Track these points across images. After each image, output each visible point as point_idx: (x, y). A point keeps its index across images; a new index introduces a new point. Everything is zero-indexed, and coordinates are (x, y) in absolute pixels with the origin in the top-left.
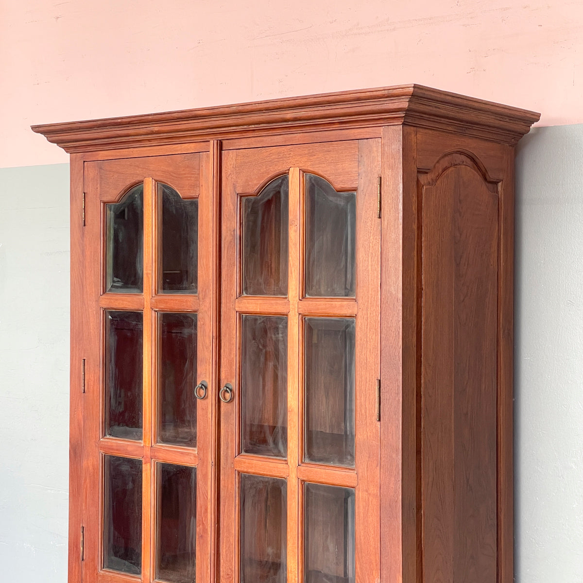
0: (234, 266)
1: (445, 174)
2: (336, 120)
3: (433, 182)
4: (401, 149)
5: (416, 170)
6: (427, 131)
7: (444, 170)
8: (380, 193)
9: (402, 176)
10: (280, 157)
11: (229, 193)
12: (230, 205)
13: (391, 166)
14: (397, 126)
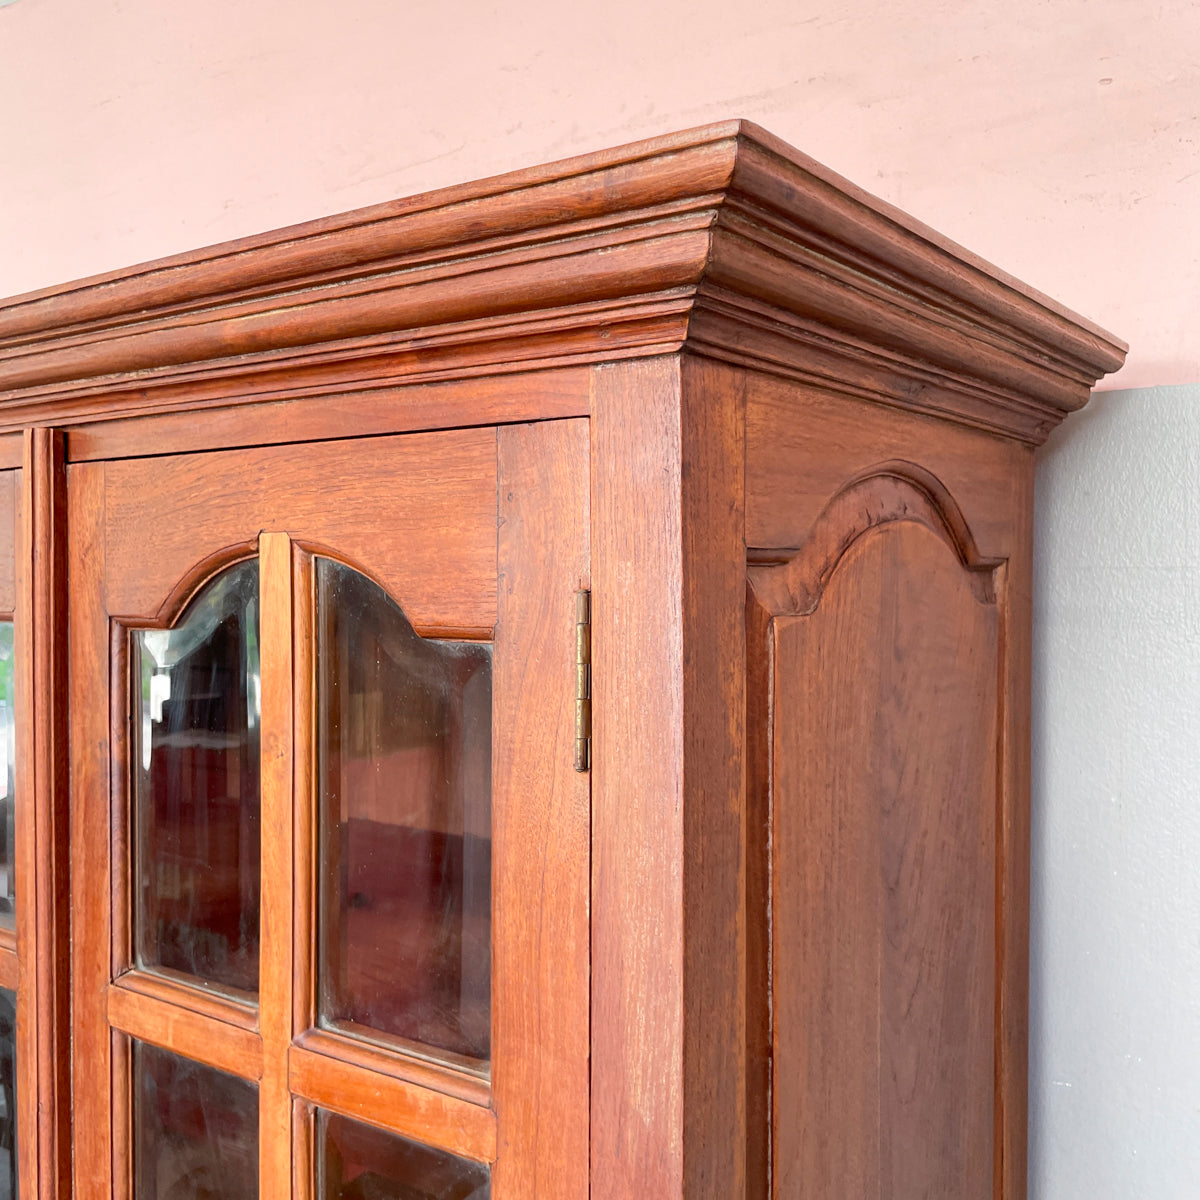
0: (104, 867)
1: (852, 562)
2: (405, 340)
3: (807, 600)
4: (678, 469)
5: (741, 559)
6: (785, 389)
7: (846, 545)
8: (587, 661)
9: (679, 595)
10: (228, 491)
11: (88, 611)
12: (90, 653)
13: (632, 545)
14: (656, 363)
